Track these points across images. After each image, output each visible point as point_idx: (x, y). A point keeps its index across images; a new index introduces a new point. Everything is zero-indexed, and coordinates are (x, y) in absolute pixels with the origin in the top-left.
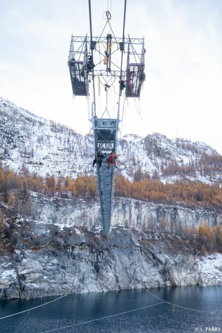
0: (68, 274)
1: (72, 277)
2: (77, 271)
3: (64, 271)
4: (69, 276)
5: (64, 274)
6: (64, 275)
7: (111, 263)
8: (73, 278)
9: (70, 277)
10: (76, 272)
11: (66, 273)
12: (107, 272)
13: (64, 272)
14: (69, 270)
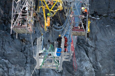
0: (13, 67)
1: (20, 71)
2: (29, 61)
3: (7, 61)
4: (15, 69)
5: (7, 67)
6: (6, 69)
7: (88, 46)
8: (23, 73)
9: (17, 72)
10: (27, 63)
11: (10, 66)
12: (81, 61)
13: (5, 63)
14: (14, 60)
